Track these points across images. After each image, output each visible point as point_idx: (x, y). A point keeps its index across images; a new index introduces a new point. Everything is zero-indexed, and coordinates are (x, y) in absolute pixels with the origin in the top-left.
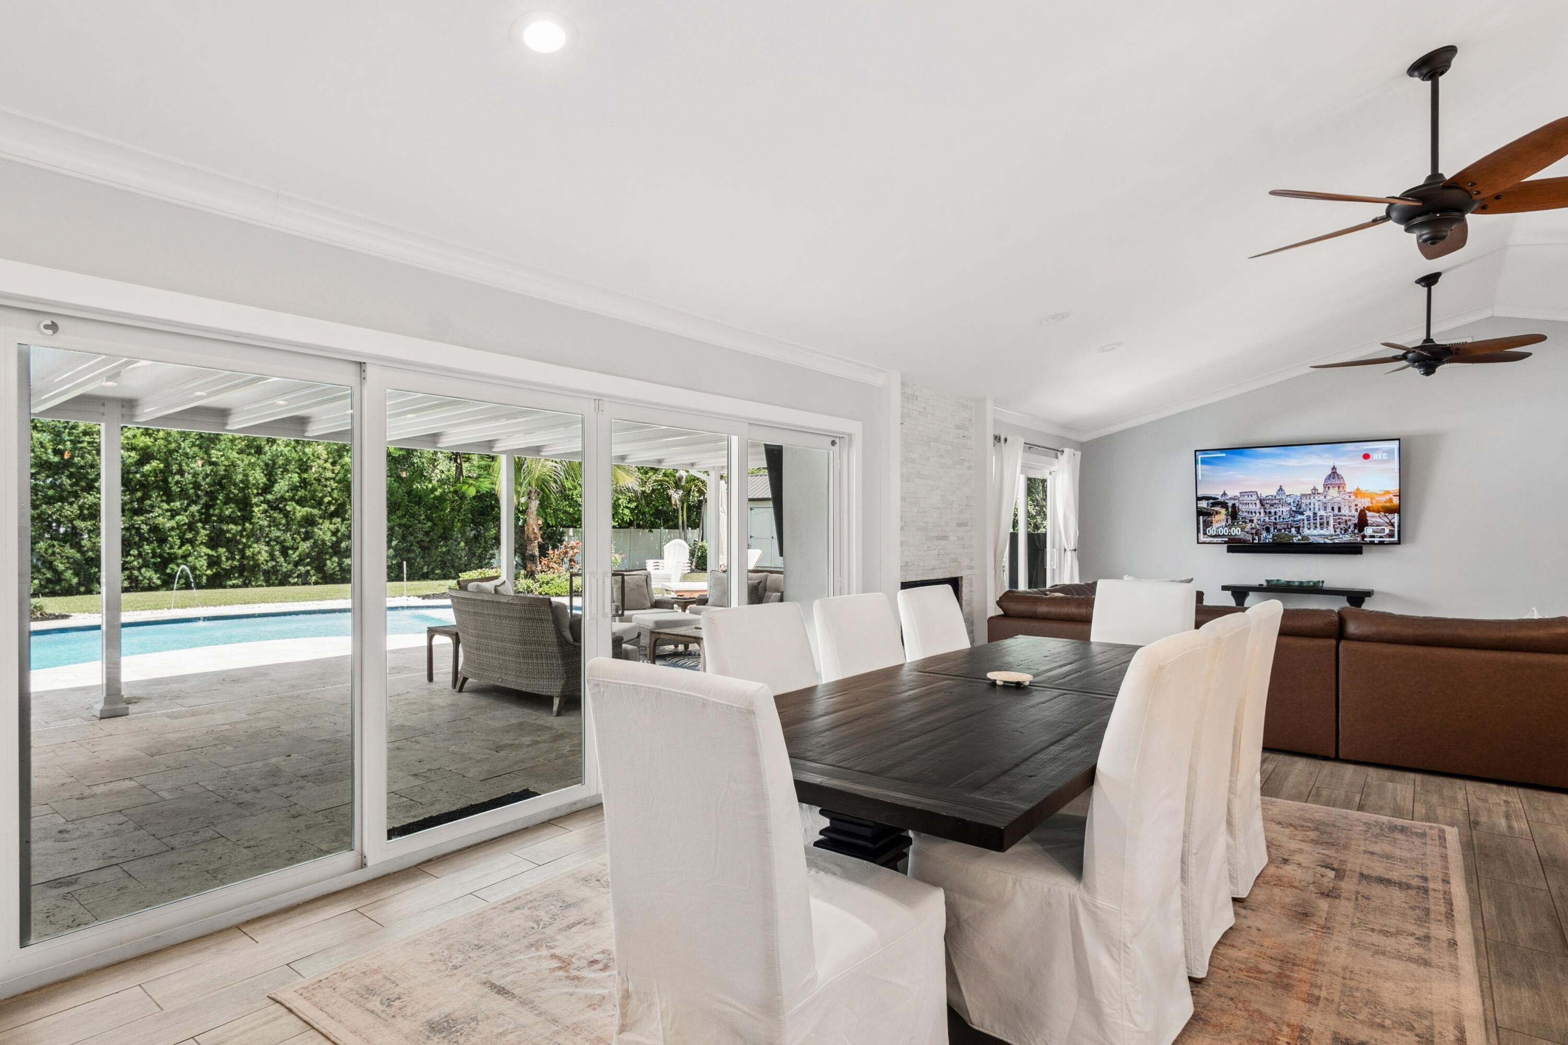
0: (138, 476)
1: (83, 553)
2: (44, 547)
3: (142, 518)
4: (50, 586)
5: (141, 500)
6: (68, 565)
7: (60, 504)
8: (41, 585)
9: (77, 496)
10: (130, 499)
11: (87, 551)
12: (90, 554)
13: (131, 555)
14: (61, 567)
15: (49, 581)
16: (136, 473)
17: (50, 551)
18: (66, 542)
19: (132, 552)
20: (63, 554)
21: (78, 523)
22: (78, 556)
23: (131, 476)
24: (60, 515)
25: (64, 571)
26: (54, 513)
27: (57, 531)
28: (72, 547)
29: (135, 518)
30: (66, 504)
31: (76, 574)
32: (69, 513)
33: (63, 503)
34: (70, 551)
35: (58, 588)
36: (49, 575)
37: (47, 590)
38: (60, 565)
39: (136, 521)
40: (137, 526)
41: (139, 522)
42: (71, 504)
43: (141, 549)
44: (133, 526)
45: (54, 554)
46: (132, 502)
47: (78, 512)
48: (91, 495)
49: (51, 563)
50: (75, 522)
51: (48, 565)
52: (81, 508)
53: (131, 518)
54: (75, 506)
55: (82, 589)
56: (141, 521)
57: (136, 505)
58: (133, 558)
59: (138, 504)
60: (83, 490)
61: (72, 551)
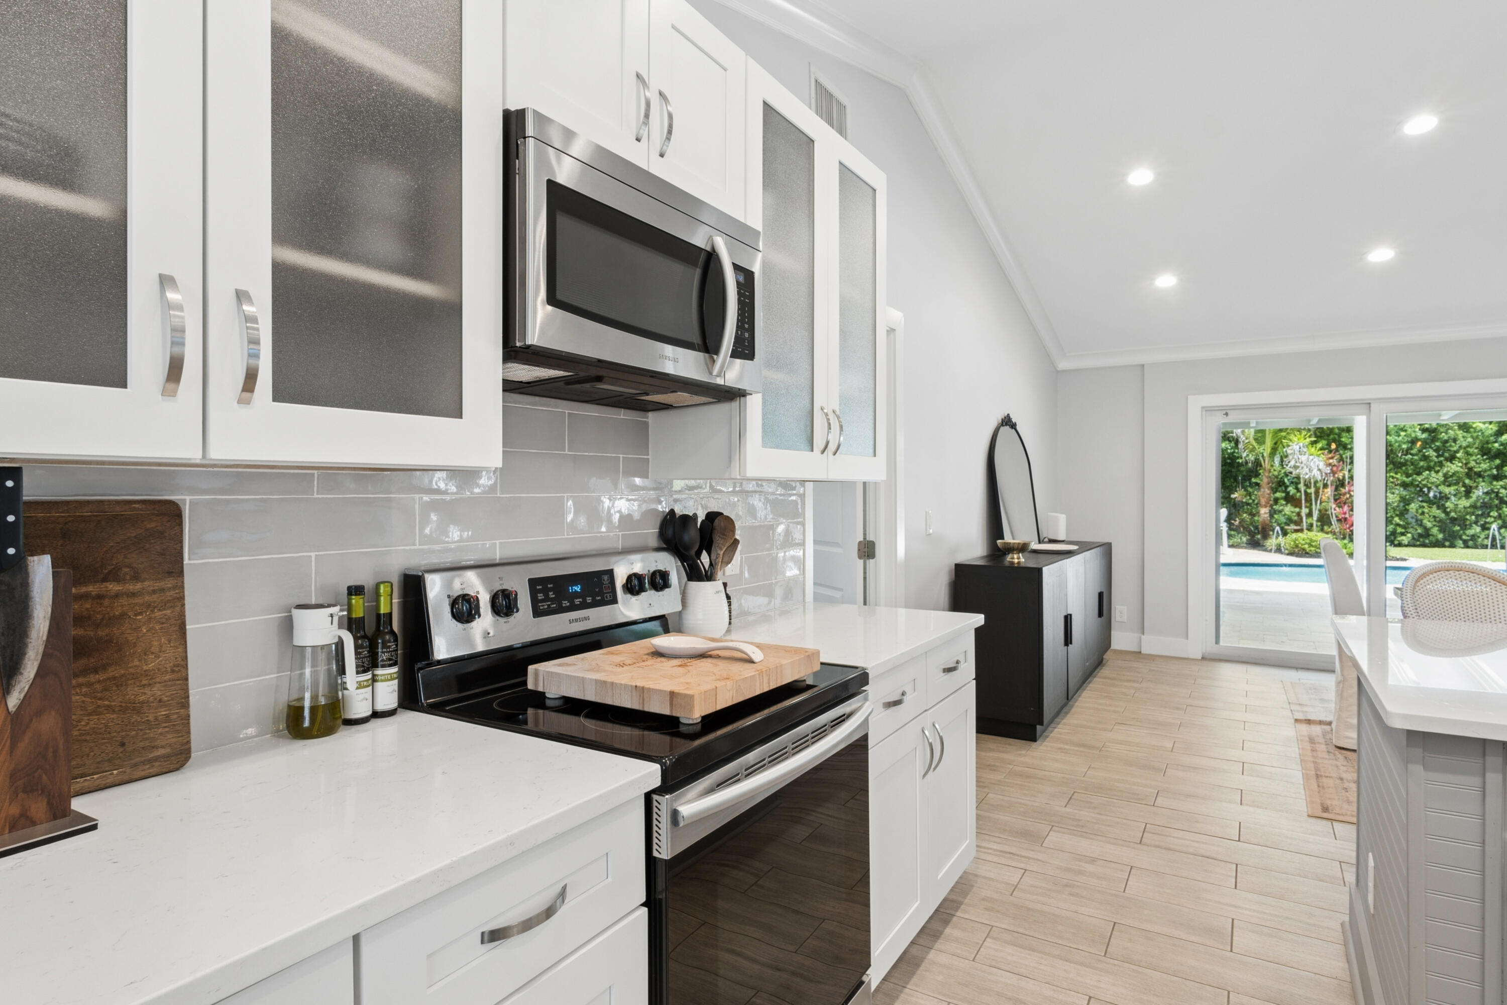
0: (1496, 445)
1: (1447, 514)
2: (1415, 508)
3: (1501, 483)
4: (1421, 540)
5: (1499, 468)
6: (1434, 523)
7: (1427, 472)
8: (1413, 538)
9: (1441, 465)
10: (1489, 466)
11: (1450, 512)
12: (1453, 514)
13: (1491, 516)
14: (1429, 525)
15: (1420, 535)
16: (1496, 442)
17: (1420, 511)
18: (1434, 504)
19: (1492, 514)
20: (1431, 514)
21: (1442, 488)
22: (1443, 515)
23: (1490, 446)
24: (1428, 482)
25: (1432, 528)
26: (1422, 480)
27: (1427, 495)
28: (1438, 508)
29: (1495, 483)
30: (1433, 472)
31: (1441, 531)
32: (1435, 480)
33: (1430, 471)
34: (1435, 511)
35: (1427, 541)
36: (1419, 531)
37: (1418, 543)
38: (1428, 523)
39: (1495, 486)
40: (1496, 490)
41: (1498, 487)
42: (1437, 472)
43: (1500, 512)
44: (1492, 491)
45: (1423, 513)
46: (1491, 469)
47: (1443, 479)
48: (1453, 464)
49: (1421, 521)
50: (1440, 487)
51: (1419, 522)
52: (1446, 476)
53: (1491, 483)
54: (1441, 474)
55: (1447, 544)
56: (1501, 486)
57: (1495, 472)
58: (1492, 519)
59: (1497, 471)
60: (1447, 459)
61: (1438, 511)
